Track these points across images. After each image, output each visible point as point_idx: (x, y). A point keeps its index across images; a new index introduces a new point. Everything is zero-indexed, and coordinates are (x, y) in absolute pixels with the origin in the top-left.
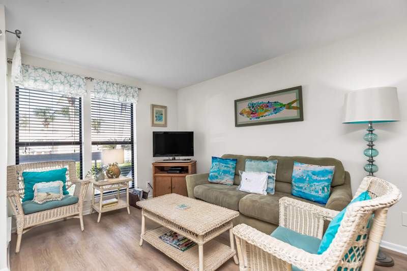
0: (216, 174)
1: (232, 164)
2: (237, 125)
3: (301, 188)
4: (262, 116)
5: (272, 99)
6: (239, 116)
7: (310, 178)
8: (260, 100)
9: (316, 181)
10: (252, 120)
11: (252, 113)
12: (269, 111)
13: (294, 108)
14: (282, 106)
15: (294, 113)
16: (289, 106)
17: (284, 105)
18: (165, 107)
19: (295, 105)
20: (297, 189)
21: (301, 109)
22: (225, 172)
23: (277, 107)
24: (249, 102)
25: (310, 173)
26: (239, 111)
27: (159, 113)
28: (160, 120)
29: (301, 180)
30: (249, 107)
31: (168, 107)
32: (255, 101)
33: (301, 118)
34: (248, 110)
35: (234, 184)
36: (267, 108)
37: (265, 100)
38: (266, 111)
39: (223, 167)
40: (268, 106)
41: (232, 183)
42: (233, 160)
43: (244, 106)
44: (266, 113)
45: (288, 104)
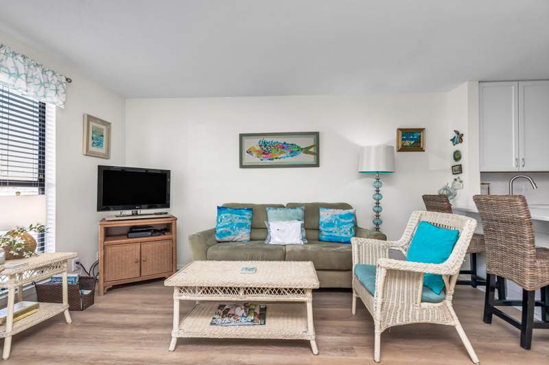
0: (228, 229)
1: (248, 214)
2: (242, 166)
3: (331, 232)
4: (276, 158)
5: (289, 141)
6: (246, 155)
7: (339, 221)
8: (275, 140)
9: (344, 223)
10: (264, 161)
11: (263, 153)
12: (285, 153)
13: (311, 153)
14: (300, 149)
15: (310, 159)
16: (306, 151)
17: (302, 149)
18: (108, 124)
19: (312, 150)
20: (327, 234)
21: (317, 154)
22: (240, 226)
23: (294, 150)
24: (261, 139)
25: (338, 217)
26: (246, 148)
27: (97, 133)
28: (99, 144)
29: (330, 224)
30: (261, 146)
31: (112, 124)
32: (268, 139)
33: (317, 165)
34: (258, 148)
35: (251, 240)
36: (283, 150)
37: (281, 140)
38: (281, 153)
39: (236, 218)
40: (284, 148)
41: (248, 238)
42: (248, 209)
43: (254, 143)
44: (282, 155)
45: (306, 148)
